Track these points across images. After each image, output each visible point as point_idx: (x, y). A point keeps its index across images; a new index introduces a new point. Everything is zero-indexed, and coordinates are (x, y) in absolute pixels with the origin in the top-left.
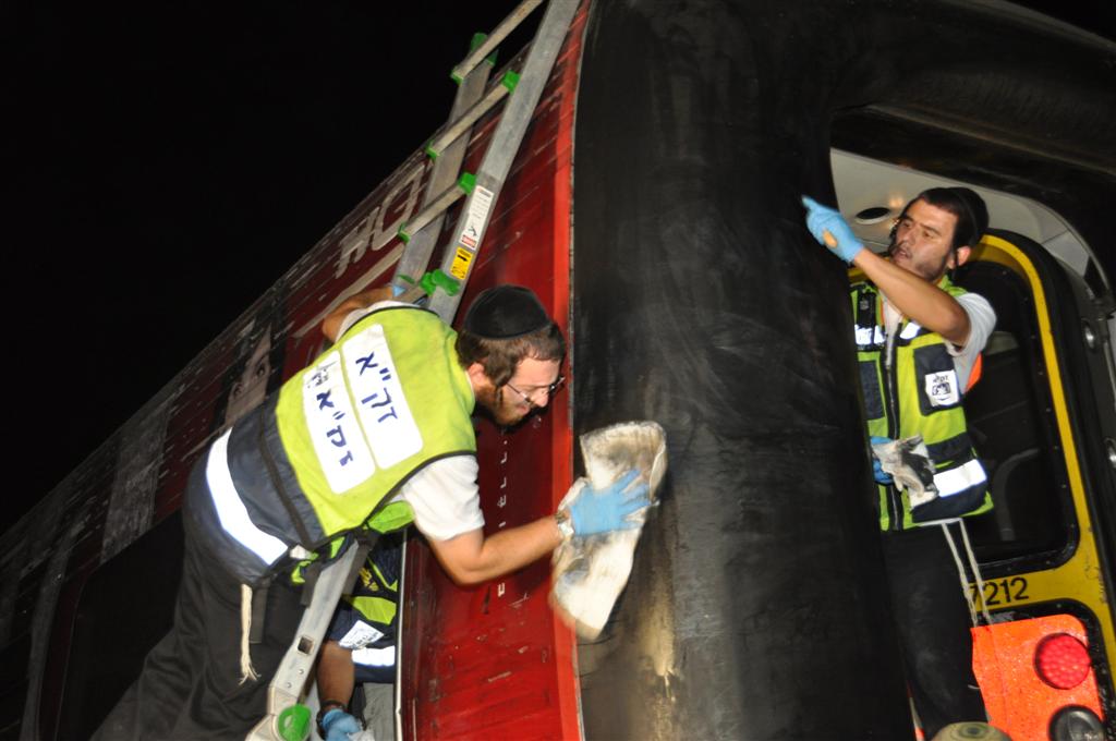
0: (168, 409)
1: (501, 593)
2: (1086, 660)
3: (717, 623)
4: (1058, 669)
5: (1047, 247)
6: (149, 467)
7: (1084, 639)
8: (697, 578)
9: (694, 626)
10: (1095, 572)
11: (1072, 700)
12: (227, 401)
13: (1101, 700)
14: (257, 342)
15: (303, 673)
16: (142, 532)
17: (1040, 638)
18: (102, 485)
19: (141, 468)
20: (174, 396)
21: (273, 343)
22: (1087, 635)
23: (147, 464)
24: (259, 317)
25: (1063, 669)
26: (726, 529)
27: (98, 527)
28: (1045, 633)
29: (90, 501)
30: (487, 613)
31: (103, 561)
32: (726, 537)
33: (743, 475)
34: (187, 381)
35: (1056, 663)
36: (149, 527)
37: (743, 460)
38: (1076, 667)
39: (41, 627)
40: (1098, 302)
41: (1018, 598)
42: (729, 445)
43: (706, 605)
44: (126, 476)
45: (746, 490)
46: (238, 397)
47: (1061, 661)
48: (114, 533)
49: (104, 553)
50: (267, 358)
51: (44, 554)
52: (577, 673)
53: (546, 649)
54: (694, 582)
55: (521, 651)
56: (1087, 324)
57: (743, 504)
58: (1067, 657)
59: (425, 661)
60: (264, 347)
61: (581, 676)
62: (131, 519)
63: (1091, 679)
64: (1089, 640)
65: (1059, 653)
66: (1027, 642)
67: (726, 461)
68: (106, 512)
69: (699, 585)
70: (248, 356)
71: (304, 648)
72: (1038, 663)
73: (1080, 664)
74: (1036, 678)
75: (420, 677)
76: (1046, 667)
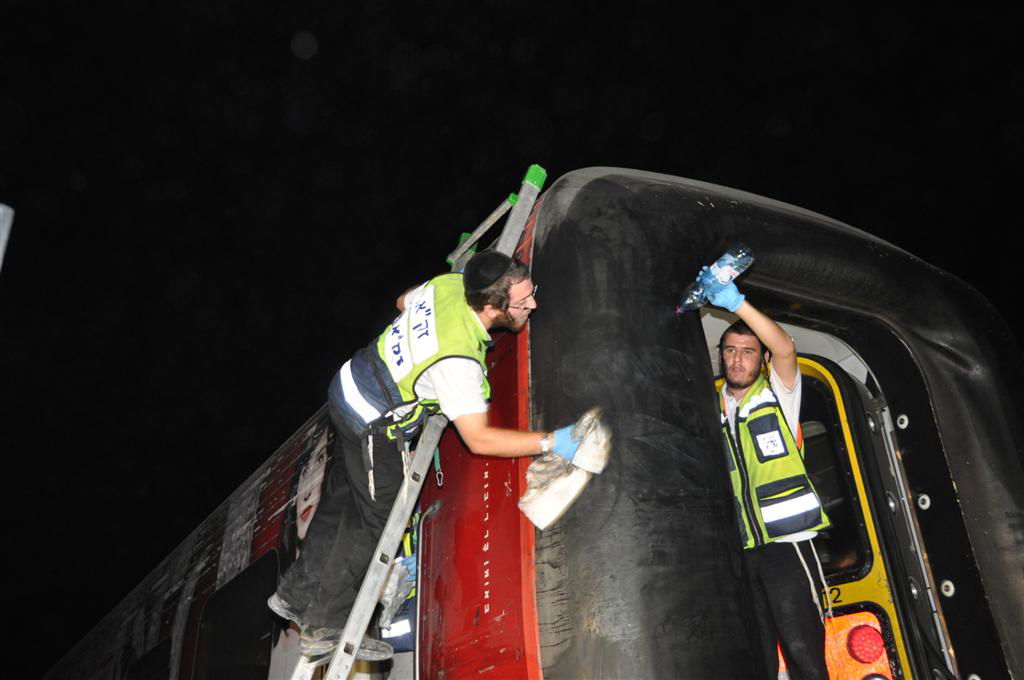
0: (259, 485)
1: (487, 610)
2: (881, 643)
3: (637, 629)
4: (863, 650)
5: (840, 364)
6: (248, 524)
7: (879, 628)
8: (622, 599)
9: (621, 632)
10: (884, 583)
11: (873, 670)
12: (298, 479)
13: (891, 670)
14: (318, 439)
15: (347, 667)
16: (243, 569)
17: (850, 628)
18: (217, 537)
19: (242, 525)
20: (264, 476)
21: (329, 440)
22: (881, 625)
23: (245, 522)
24: (319, 422)
25: (867, 649)
26: (641, 564)
27: (214, 565)
28: (854, 625)
29: (209, 548)
30: (477, 624)
31: (217, 588)
32: (640, 569)
33: (652, 526)
34: (272, 466)
35: (862, 645)
36: (248, 565)
37: (651, 516)
38: (875, 648)
39: (177, 633)
40: (876, 401)
41: (835, 601)
42: (642, 505)
43: (629, 617)
44: (232, 531)
45: (654, 537)
46: (307, 476)
47: (865, 644)
48: (225, 569)
49: (218, 582)
50: (325, 450)
51: (180, 583)
52: (540, 667)
53: (519, 650)
54: (620, 602)
55: (502, 651)
56: (869, 415)
57: (653, 546)
58: (869, 641)
59: (435, 660)
60: (323, 443)
61: (543, 669)
62: (236, 559)
63: (885, 655)
64: (882, 629)
65: (863, 639)
66: (842, 632)
67: (639, 517)
68: (219, 555)
69: (624, 603)
70: (313, 449)
71: (348, 650)
72: (850, 645)
73: (878, 645)
74: (849, 657)
75: (432, 670)
76: (856, 649)
